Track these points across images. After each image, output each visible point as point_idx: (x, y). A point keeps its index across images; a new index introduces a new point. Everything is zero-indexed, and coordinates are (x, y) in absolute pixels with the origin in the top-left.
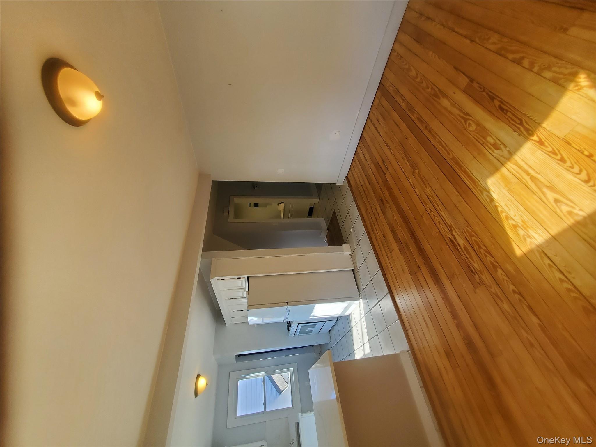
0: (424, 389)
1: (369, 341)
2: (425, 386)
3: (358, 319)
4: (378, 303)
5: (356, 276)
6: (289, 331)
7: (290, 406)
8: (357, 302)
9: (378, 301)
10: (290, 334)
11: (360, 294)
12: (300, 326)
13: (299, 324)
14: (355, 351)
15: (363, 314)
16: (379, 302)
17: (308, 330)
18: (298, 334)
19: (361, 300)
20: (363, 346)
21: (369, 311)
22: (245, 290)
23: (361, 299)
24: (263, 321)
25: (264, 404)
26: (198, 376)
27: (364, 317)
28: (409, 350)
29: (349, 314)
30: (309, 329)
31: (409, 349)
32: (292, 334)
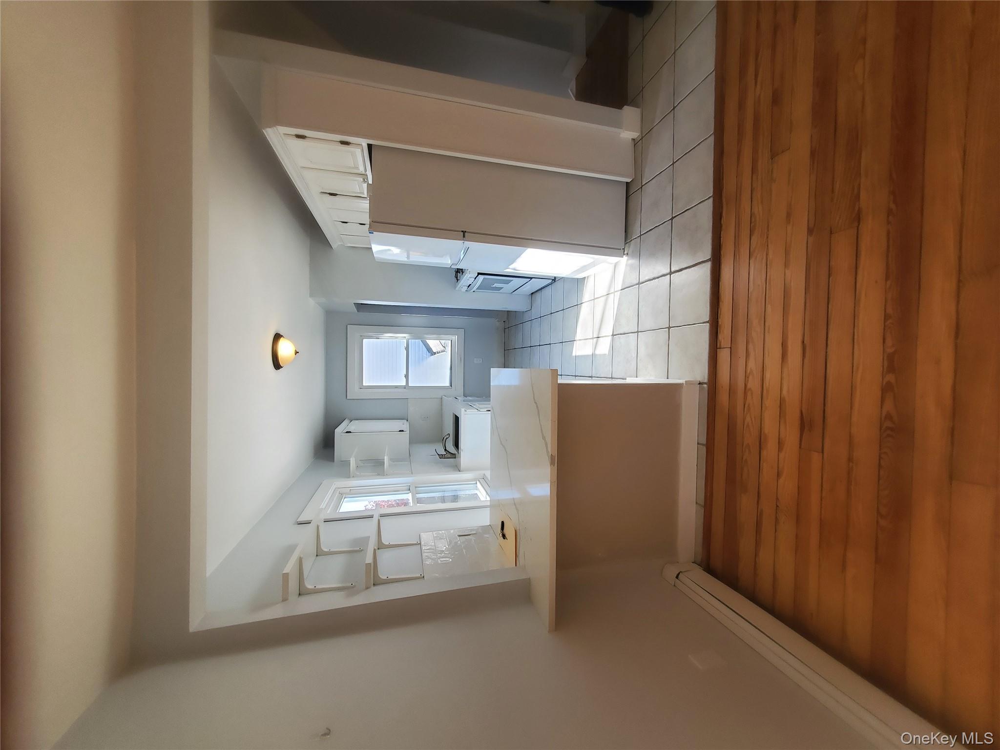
0: (705, 448)
1: (613, 335)
2: (709, 446)
3: (601, 291)
4: (669, 276)
5: (631, 198)
6: (457, 280)
7: (447, 384)
8: (613, 260)
9: (668, 271)
10: (459, 286)
11: (625, 244)
12: (481, 277)
13: (479, 274)
14: (577, 341)
15: (619, 285)
16: (671, 273)
17: (493, 286)
18: (474, 289)
19: (625, 258)
20: (596, 339)
21: (637, 284)
22: (364, 179)
23: (624, 256)
24: (408, 257)
25: (407, 376)
26: (277, 337)
27: (619, 292)
28: (705, 383)
29: (585, 277)
30: (496, 285)
31: (706, 381)
32: (463, 287)
